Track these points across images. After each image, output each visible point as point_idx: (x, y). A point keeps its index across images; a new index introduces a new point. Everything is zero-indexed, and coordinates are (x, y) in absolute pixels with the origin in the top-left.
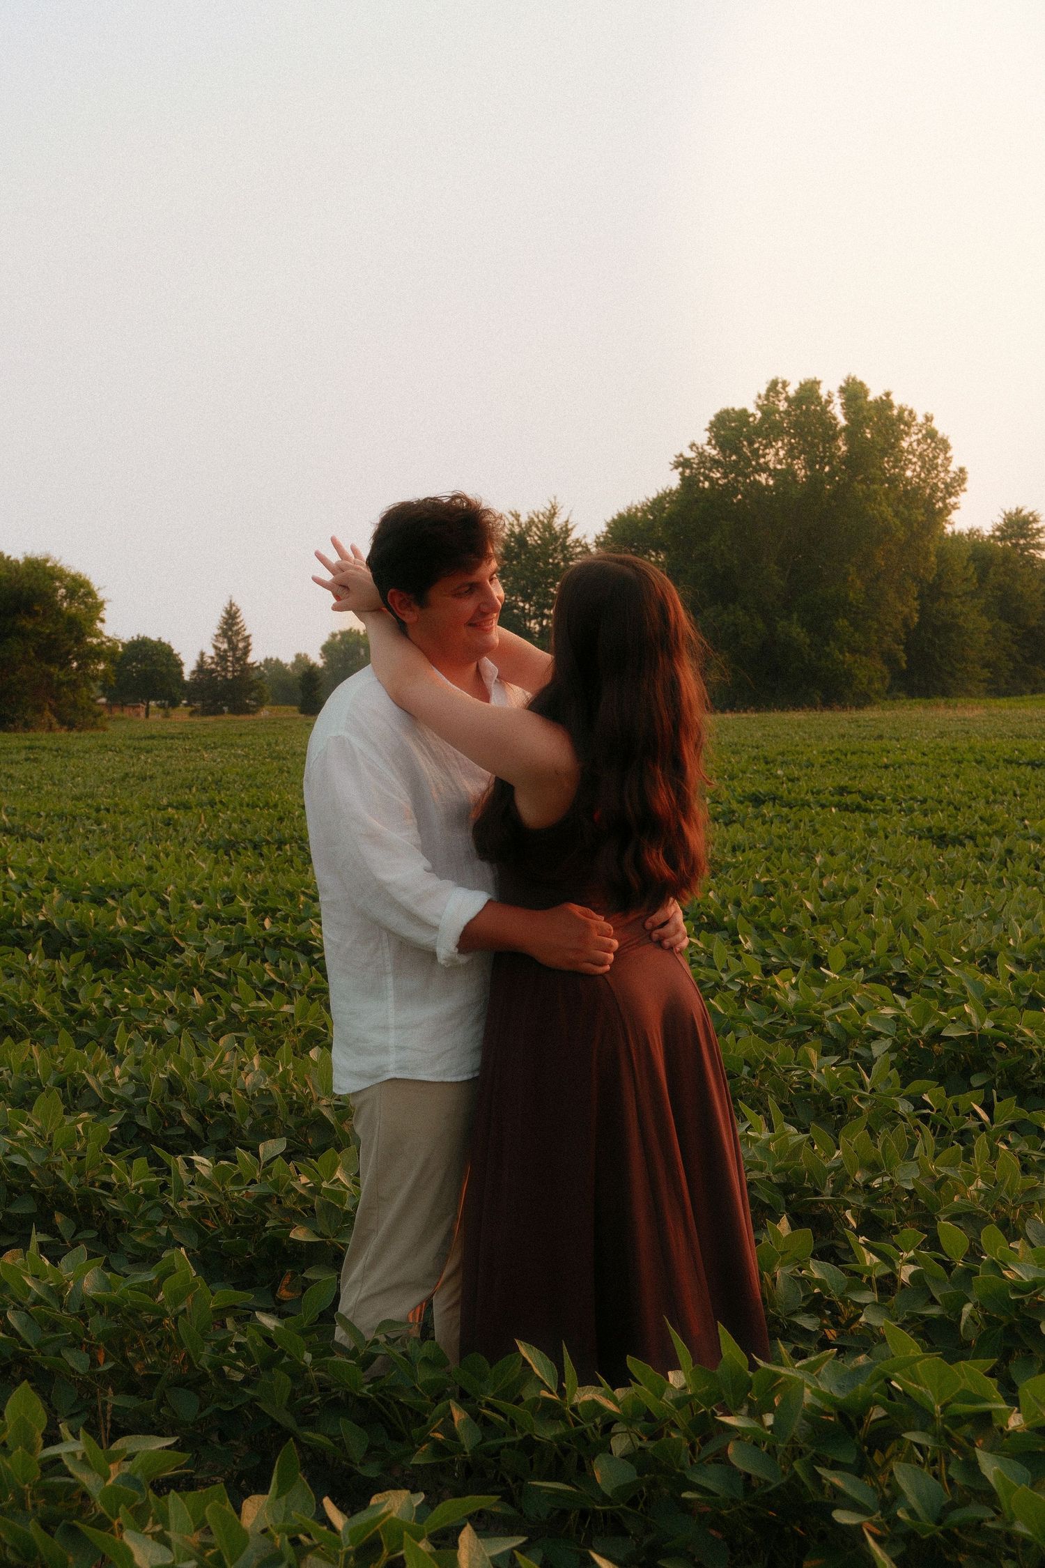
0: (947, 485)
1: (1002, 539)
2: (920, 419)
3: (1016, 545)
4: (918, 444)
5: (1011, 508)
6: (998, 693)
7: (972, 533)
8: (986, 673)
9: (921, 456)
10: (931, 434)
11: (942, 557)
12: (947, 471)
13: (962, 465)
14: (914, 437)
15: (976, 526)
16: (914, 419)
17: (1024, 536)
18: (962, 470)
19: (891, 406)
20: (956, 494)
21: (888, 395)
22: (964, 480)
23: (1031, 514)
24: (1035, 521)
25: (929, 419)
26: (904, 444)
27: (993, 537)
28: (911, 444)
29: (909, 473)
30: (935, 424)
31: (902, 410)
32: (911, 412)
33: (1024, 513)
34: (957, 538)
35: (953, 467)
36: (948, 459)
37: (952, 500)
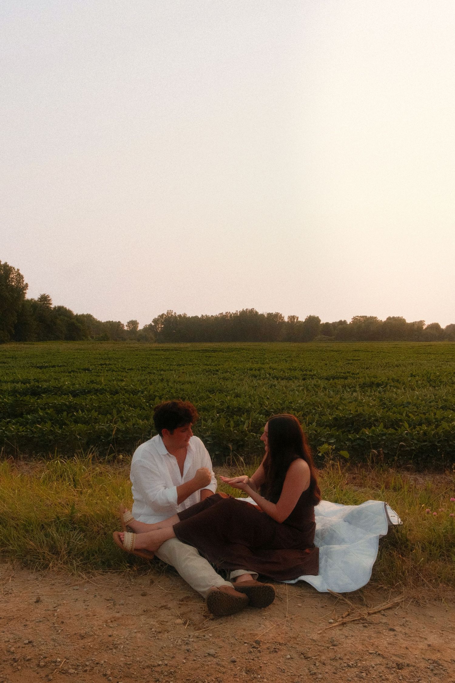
0: (23, 287)
1: (41, 301)
2: (16, 270)
3: (44, 303)
4: (16, 276)
5: (42, 293)
6: (40, 340)
7: (32, 300)
8: (36, 335)
9: (16, 280)
10: (19, 274)
11: (23, 306)
12: (23, 284)
13: (26, 282)
14: (15, 275)
15: (33, 298)
16: (15, 270)
17: (46, 301)
18: (27, 284)
19: (8, 266)
20: (26, 290)
21: (6, 263)
22: (28, 286)
23: (47, 296)
24: (49, 297)
25: (18, 270)
26: (12, 276)
27: (37, 301)
28: (14, 276)
29: (13, 284)
30: (20, 272)
31: (11, 267)
32: (14, 268)
33: (46, 295)
34: (28, 301)
35: (24, 283)
36: (23, 281)
37: (25, 291)
